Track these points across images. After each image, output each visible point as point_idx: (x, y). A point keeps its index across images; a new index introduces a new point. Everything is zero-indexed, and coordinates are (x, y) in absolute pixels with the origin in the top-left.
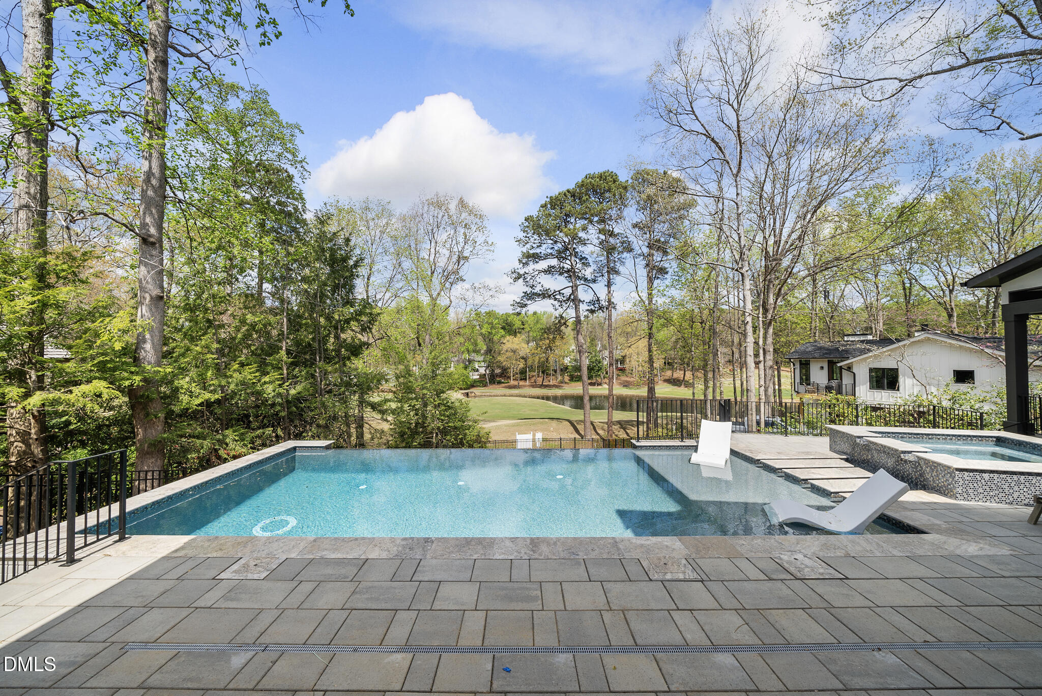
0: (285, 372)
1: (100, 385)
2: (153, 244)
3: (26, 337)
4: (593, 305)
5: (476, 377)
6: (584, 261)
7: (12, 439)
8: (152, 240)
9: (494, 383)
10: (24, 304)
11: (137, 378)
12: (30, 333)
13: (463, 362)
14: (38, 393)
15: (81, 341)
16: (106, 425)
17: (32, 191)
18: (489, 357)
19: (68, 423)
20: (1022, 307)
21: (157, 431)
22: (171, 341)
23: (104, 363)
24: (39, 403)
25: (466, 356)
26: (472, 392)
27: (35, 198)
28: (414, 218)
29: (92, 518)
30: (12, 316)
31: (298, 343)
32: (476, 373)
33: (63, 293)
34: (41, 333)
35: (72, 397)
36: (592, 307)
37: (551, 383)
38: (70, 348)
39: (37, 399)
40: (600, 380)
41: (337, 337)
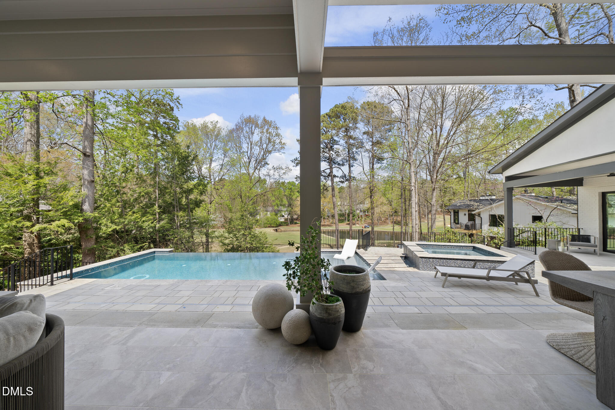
0: (157, 216)
1: (64, 222)
2: (89, 156)
3: (31, 201)
4: (343, 178)
5: (282, 220)
6: (337, 153)
7: (25, 247)
8: (88, 154)
9: (293, 223)
10: (30, 186)
11: (81, 218)
12: (33, 199)
13: (275, 211)
14: (38, 224)
15: (55, 202)
16: (68, 242)
17: (33, 133)
18: (290, 209)
19: (50, 240)
20: (511, 184)
21: (91, 244)
22: (99, 201)
23: (66, 212)
24: (38, 229)
25: (276, 208)
26: (279, 229)
27: (34, 136)
28: (237, 129)
29: (60, 274)
30: (25, 191)
31: (165, 202)
32: (283, 218)
33: (46, 180)
34: (38, 199)
35: (52, 227)
36: (342, 180)
37: (326, 224)
38: (51, 205)
39: (37, 227)
40: (354, 222)
41: (187, 198)
